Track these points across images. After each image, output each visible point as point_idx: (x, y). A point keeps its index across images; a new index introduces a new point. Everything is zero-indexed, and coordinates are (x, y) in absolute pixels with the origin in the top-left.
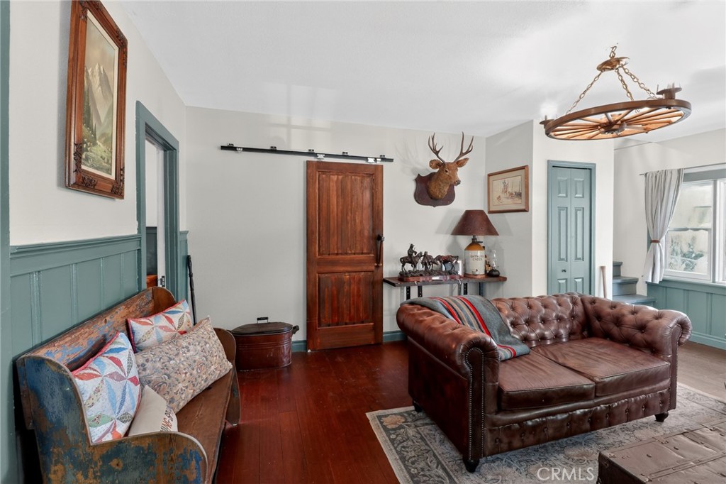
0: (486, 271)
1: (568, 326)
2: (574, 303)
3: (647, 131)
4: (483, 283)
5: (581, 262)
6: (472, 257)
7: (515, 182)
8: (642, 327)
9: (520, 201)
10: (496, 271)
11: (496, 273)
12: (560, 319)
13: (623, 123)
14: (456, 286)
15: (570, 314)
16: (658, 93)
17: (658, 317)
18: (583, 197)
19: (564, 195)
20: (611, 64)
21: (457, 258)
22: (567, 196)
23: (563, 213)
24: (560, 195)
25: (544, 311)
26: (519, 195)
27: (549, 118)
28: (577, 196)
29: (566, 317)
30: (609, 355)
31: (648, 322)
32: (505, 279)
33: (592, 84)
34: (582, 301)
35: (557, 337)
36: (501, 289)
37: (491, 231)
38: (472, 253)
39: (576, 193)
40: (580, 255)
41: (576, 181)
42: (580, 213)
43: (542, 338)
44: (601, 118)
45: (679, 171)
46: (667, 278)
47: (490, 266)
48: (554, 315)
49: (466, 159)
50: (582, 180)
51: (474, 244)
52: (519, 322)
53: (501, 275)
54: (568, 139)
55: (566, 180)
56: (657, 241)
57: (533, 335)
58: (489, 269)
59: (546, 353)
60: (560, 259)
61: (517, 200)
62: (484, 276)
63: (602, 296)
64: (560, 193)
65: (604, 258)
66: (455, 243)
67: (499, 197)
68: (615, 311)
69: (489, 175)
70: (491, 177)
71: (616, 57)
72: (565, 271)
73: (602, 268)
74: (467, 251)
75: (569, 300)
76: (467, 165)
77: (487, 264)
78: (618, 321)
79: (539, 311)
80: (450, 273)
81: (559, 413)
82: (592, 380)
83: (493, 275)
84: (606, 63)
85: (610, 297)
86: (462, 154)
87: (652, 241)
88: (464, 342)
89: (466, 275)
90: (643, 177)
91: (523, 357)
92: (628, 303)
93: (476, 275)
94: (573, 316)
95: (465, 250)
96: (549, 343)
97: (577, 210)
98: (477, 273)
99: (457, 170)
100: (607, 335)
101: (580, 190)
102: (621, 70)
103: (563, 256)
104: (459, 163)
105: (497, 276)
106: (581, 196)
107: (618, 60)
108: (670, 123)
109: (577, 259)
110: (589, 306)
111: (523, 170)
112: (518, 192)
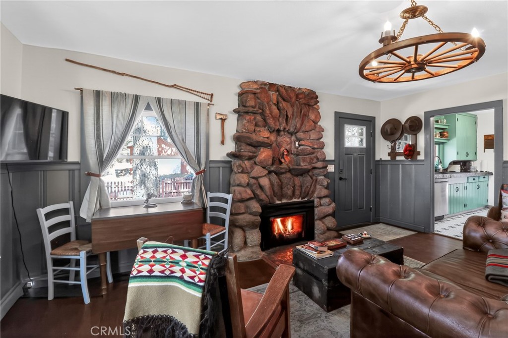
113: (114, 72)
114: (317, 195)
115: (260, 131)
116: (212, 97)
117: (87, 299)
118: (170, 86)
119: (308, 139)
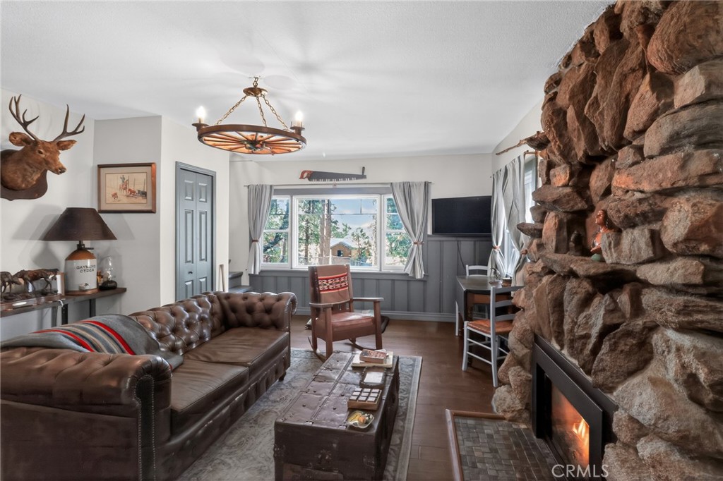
0: (98, 283)
1: (209, 325)
2: (212, 302)
3: (273, 153)
4: (94, 300)
5: (204, 262)
6: (78, 268)
7: (139, 180)
8: (268, 310)
9: (144, 201)
10: (112, 282)
11: (113, 284)
12: (202, 319)
13: (265, 143)
14: (48, 312)
15: (210, 312)
16: (292, 128)
17: (279, 299)
18: (206, 202)
19: (190, 198)
20: (254, 91)
21: (55, 271)
22: (192, 200)
23: (189, 216)
24: (187, 198)
25: (187, 315)
26: (144, 194)
27: (203, 122)
28: (201, 200)
29: (206, 316)
30: (249, 340)
31: (273, 304)
32: (124, 290)
33: (239, 103)
34: (219, 298)
35: (202, 337)
36: (118, 303)
37: (107, 234)
38: (80, 263)
39: (201, 198)
40: (203, 257)
41: (201, 186)
42: (203, 216)
43: (189, 343)
44: (248, 135)
45: (271, 186)
46: (264, 269)
47: (102, 277)
48: (197, 316)
49: (72, 142)
50: (205, 185)
51: (80, 252)
52: (165, 333)
53: (118, 286)
54: (214, 146)
55: (192, 184)
56: (257, 241)
57: (179, 343)
58: (101, 281)
59: (197, 357)
60: (187, 262)
61: (140, 199)
62: (96, 291)
63: (222, 290)
64: (186, 196)
65: (222, 257)
66: (46, 253)
67: (116, 194)
68: (248, 301)
69: (100, 167)
70: (102, 170)
71: (258, 87)
72: (191, 273)
73: (221, 266)
74: (69, 262)
75: (207, 300)
76: (73, 148)
77: (100, 275)
78: (250, 309)
79: (183, 316)
80: (44, 293)
81: (223, 409)
82: (246, 366)
83: (109, 288)
84: (251, 89)
85: (227, 291)
86: (65, 133)
87: (253, 241)
88: (131, 374)
89: (68, 293)
90: (246, 188)
91: (178, 369)
92: (240, 292)
93: (86, 290)
94: (212, 314)
95: (66, 260)
96: (194, 346)
97: (201, 214)
98: (87, 288)
99: (59, 153)
100: (241, 324)
101: (203, 195)
102: (261, 99)
103: (189, 258)
104: (61, 145)
105: (114, 288)
106: (204, 200)
107: (261, 90)
108: (290, 151)
109: (201, 260)
110: (225, 302)
111: (150, 168)
112: (142, 190)
114: (622, 398)
117: (457, 334)
119: (630, 161)
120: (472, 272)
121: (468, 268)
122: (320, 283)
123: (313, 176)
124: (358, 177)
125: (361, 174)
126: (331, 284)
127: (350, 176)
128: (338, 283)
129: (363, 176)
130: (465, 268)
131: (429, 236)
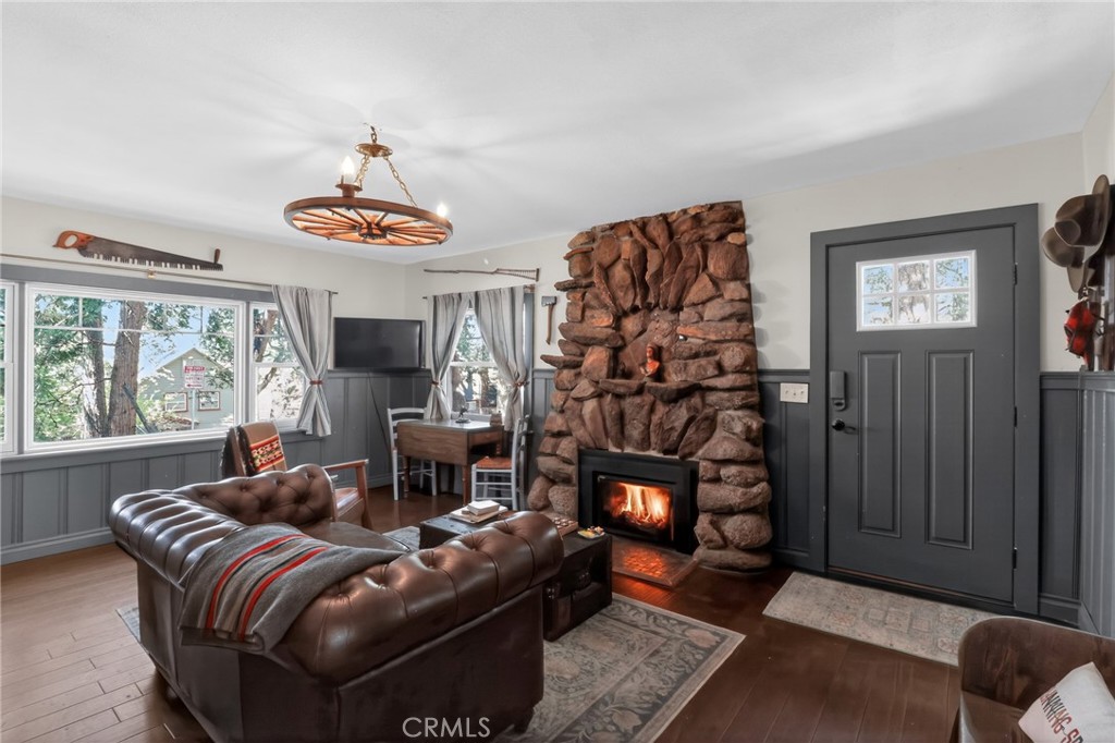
71: (378, 142)
113: (450, 272)
114: (703, 454)
115: (593, 317)
116: (538, 275)
117: (396, 498)
118: (492, 273)
119: (695, 320)
120: (395, 417)
121: (390, 412)
122: (255, 455)
123: (86, 245)
124: (205, 265)
125: (212, 261)
126: (262, 455)
127: (189, 262)
128: (271, 452)
129: (216, 266)
130: (386, 413)
131: (329, 371)
